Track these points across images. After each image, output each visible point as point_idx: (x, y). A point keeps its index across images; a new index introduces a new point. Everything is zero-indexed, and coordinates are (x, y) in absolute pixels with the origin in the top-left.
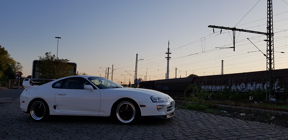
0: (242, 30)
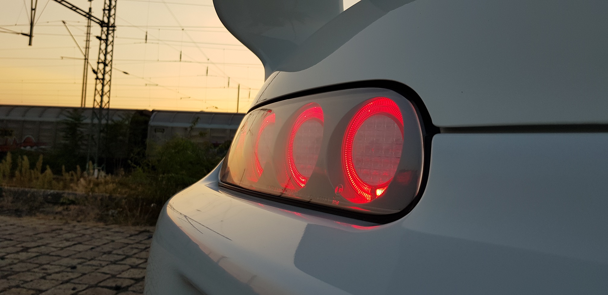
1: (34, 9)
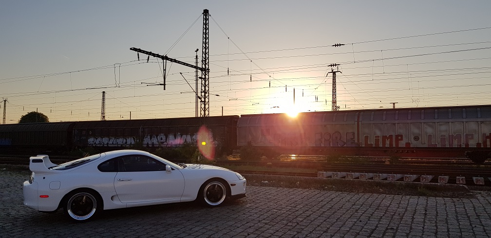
0: (175, 61)
1: (165, 70)
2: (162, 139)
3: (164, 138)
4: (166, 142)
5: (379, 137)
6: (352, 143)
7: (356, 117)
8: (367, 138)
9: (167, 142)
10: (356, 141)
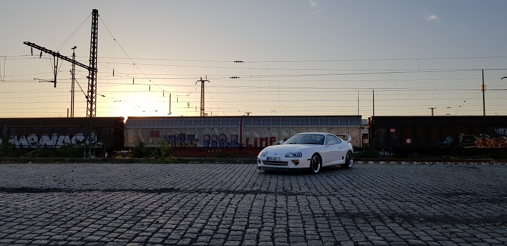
0: (66, 58)
2: (33, 140)
3: (36, 139)
4: (38, 142)
5: (257, 139)
6: (236, 144)
7: (240, 122)
8: (247, 139)
9: (40, 143)
10: (239, 142)
